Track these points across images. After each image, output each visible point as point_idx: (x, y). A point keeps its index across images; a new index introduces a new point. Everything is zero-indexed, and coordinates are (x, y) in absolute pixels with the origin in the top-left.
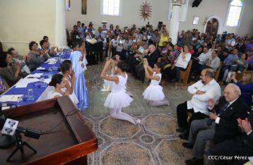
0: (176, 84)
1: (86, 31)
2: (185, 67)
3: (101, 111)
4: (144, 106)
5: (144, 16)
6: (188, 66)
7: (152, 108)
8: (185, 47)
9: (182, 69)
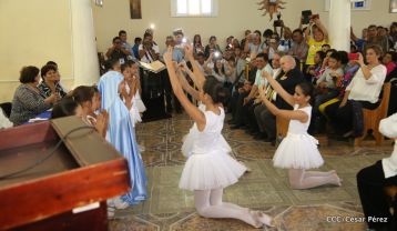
0: (356, 140)
1: (140, 48)
2: (373, 99)
3: (176, 205)
4: (277, 189)
5: (268, 10)
6: (381, 96)
7: (297, 193)
8: (369, 51)
9: (367, 104)
